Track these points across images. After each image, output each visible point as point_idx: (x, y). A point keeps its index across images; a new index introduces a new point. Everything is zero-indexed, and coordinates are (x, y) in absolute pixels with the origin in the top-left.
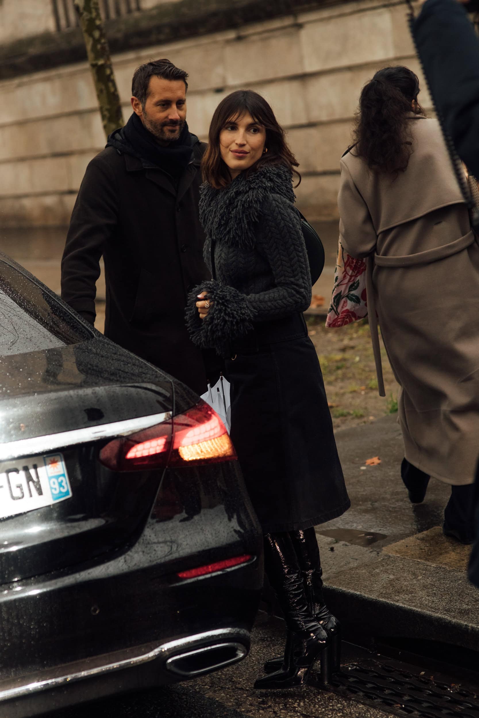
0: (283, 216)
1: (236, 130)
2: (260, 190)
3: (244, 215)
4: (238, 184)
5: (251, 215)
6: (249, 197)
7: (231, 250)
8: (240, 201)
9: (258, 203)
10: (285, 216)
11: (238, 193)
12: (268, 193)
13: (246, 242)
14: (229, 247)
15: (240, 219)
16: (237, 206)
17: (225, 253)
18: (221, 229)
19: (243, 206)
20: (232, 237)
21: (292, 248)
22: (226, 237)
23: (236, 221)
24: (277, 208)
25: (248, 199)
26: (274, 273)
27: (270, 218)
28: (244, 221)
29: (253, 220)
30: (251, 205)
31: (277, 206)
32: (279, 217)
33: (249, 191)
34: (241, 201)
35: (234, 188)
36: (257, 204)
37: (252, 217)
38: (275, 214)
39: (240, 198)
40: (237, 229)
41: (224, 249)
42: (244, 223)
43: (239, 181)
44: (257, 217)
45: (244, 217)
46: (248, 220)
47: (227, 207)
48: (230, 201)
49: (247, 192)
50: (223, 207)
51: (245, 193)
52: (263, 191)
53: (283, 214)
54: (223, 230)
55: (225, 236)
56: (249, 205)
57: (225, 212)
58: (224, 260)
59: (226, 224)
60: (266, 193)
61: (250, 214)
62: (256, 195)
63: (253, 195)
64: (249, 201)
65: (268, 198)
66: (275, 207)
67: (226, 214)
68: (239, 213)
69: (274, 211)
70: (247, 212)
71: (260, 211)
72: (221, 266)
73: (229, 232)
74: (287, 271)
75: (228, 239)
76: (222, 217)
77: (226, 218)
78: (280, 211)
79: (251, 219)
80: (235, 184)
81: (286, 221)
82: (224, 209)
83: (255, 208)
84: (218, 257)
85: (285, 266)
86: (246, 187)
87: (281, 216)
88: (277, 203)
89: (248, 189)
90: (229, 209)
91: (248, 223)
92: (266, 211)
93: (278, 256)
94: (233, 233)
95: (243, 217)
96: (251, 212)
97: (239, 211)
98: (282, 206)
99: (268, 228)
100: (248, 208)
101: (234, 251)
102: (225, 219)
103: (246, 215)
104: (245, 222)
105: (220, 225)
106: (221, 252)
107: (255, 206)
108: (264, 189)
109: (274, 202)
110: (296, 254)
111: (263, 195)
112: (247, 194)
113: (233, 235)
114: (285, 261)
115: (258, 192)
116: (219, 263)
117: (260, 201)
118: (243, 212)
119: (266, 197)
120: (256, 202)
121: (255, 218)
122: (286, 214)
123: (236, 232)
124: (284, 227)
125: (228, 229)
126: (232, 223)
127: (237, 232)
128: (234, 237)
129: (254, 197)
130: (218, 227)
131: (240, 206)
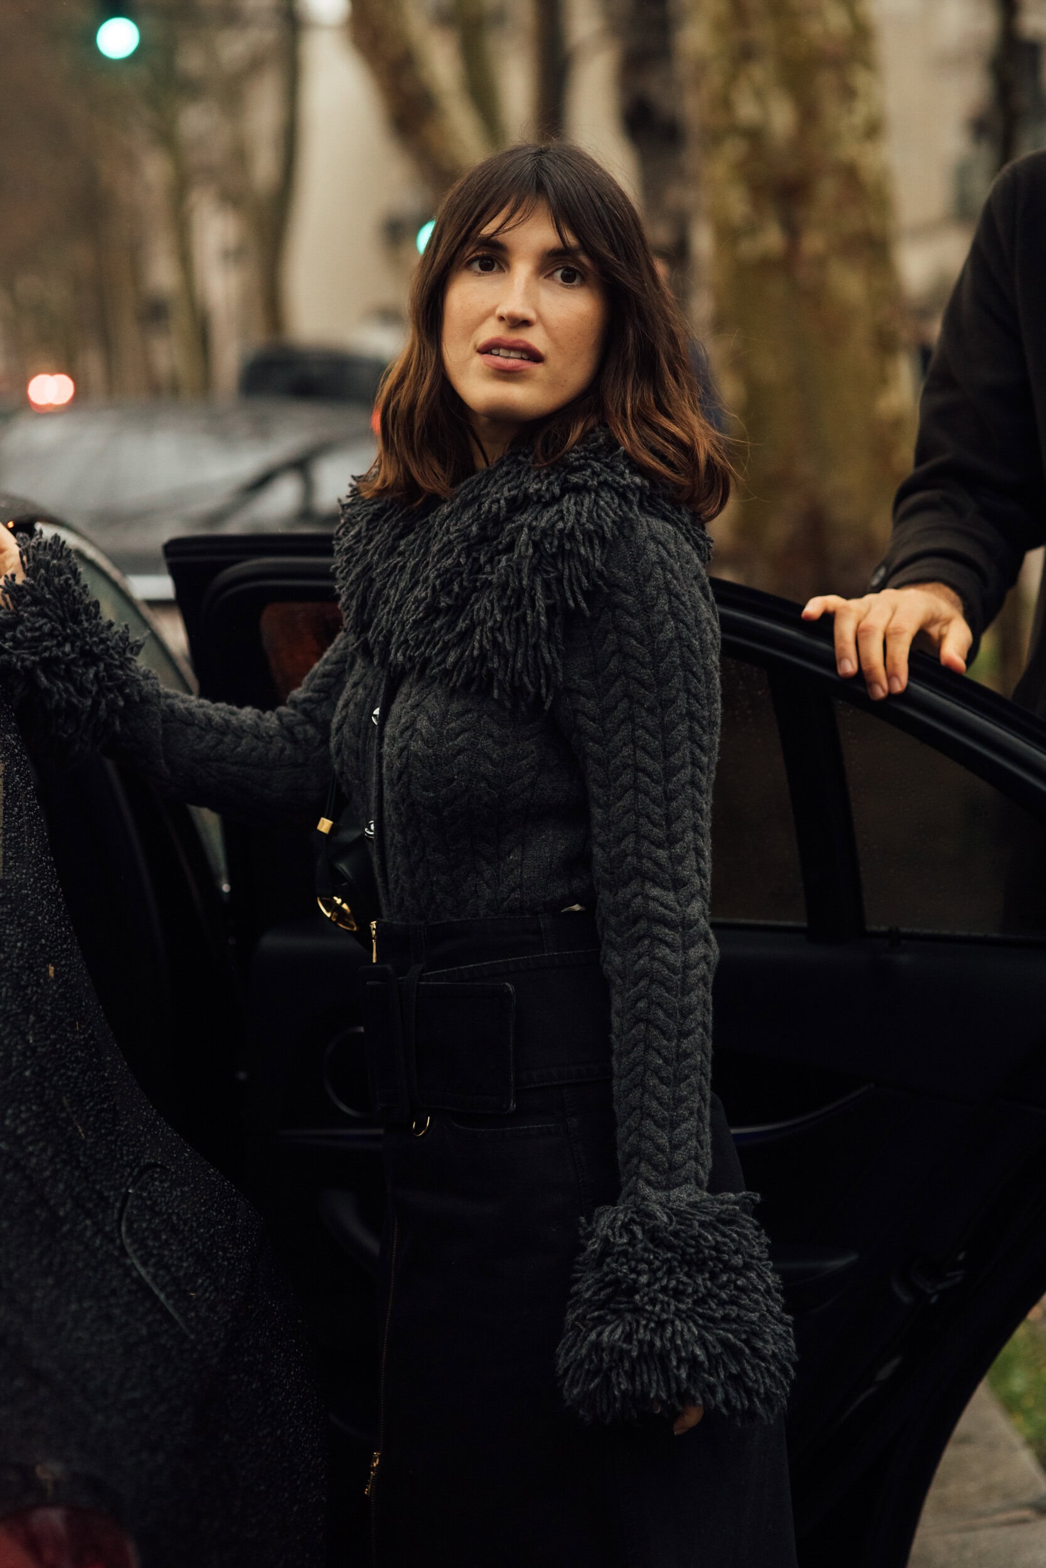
0: (676, 603)
1: (502, 270)
2: (605, 495)
3: (538, 580)
4: (519, 472)
5: (565, 583)
6: (562, 518)
7: (455, 707)
8: (526, 530)
9: (596, 542)
10: (683, 604)
11: (517, 505)
12: (631, 509)
13: (526, 679)
14: (452, 693)
15: (519, 592)
16: (510, 548)
17: (430, 719)
18: (436, 625)
19: (537, 546)
20: (476, 653)
21: (683, 728)
22: (448, 654)
23: (499, 600)
24: (659, 570)
25: (560, 525)
26: (598, 813)
27: (630, 600)
28: (532, 600)
29: (571, 603)
30: (568, 546)
31: (662, 562)
32: (663, 603)
33: (562, 495)
34: (532, 529)
35: (503, 485)
36: (592, 548)
37: (568, 594)
38: (650, 590)
39: (525, 518)
40: (500, 629)
41: (430, 703)
42: (533, 607)
43: (519, 463)
44: (586, 594)
45: (539, 589)
46: (549, 602)
47: (468, 550)
48: (482, 528)
49: (556, 500)
50: (452, 551)
51: (547, 505)
52: (616, 501)
53: (677, 597)
54: (441, 628)
55: (446, 648)
56: (561, 546)
57: (459, 564)
58: (426, 742)
59: (459, 608)
60: (625, 509)
61: (559, 580)
62: (590, 512)
63: (579, 514)
64: (561, 531)
65: (633, 529)
66: (654, 564)
67: (461, 574)
68: (519, 571)
69: (649, 577)
70: (548, 572)
71: (600, 575)
72: (406, 766)
73: (466, 636)
74: (648, 817)
75: (455, 664)
76: (446, 586)
77: (461, 585)
78: (667, 583)
79: (565, 600)
80: (508, 473)
81: (682, 621)
82: (459, 556)
83: (584, 562)
84: (402, 733)
85: (647, 794)
86: (551, 483)
87: (670, 602)
88: (664, 554)
89: (557, 490)
90: (475, 555)
91: (550, 611)
92: (622, 574)
93: (626, 751)
94: (480, 642)
95: (533, 588)
96: (567, 572)
97: (519, 564)
98: (677, 567)
99: (612, 637)
100: (554, 556)
101: (467, 711)
102: (456, 588)
103: (546, 585)
104: (541, 604)
105: (433, 611)
106: (414, 713)
107: (583, 551)
108: (617, 493)
109: (652, 546)
110: (692, 753)
111: (615, 513)
112: (555, 508)
113: (481, 647)
114: (649, 775)
115: (596, 503)
116: (399, 756)
117: (603, 539)
118: (534, 570)
119: (624, 525)
120: (589, 537)
121: (580, 598)
122: (685, 599)
123: (495, 638)
124: (671, 641)
125: (461, 625)
126: (481, 605)
127: (500, 639)
128: (483, 657)
129: (584, 520)
130: (422, 619)
131: (527, 545)
